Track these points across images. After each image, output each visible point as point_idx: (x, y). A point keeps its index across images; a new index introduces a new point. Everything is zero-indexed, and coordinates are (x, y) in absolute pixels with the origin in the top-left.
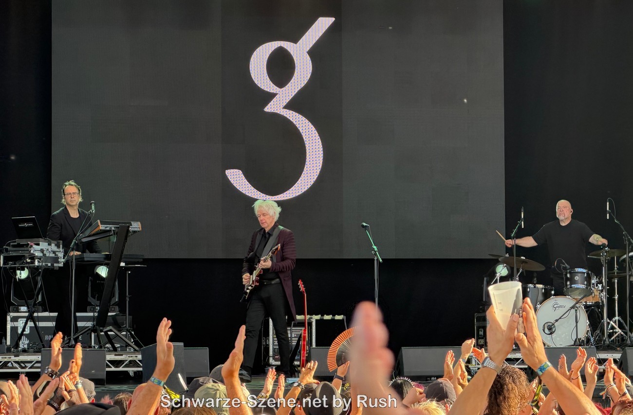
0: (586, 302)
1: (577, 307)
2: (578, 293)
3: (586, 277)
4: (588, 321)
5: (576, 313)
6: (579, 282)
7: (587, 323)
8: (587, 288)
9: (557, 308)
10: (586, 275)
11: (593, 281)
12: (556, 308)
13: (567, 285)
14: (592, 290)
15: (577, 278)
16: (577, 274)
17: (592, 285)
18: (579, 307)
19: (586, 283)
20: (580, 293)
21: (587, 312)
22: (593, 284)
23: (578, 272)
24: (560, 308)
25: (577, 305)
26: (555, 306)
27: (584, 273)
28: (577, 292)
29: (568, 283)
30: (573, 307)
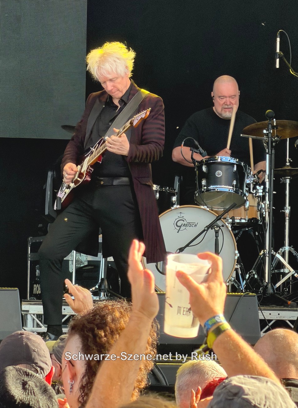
0: (233, 218)
1: (218, 226)
2: (220, 202)
3: (235, 173)
4: (237, 252)
5: (217, 237)
6: (223, 180)
7: (235, 254)
8: (236, 192)
9: (182, 228)
10: (235, 169)
11: (247, 181)
12: (180, 227)
13: (201, 186)
14: (245, 195)
15: (219, 173)
16: (220, 166)
17: (245, 189)
18: (223, 226)
19: (235, 183)
20: (223, 202)
21: (236, 235)
22: (248, 185)
23: (221, 164)
24: (188, 228)
25: (219, 223)
26: (179, 224)
27: (233, 164)
28: (219, 199)
29: (204, 182)
30: (211, 226)
